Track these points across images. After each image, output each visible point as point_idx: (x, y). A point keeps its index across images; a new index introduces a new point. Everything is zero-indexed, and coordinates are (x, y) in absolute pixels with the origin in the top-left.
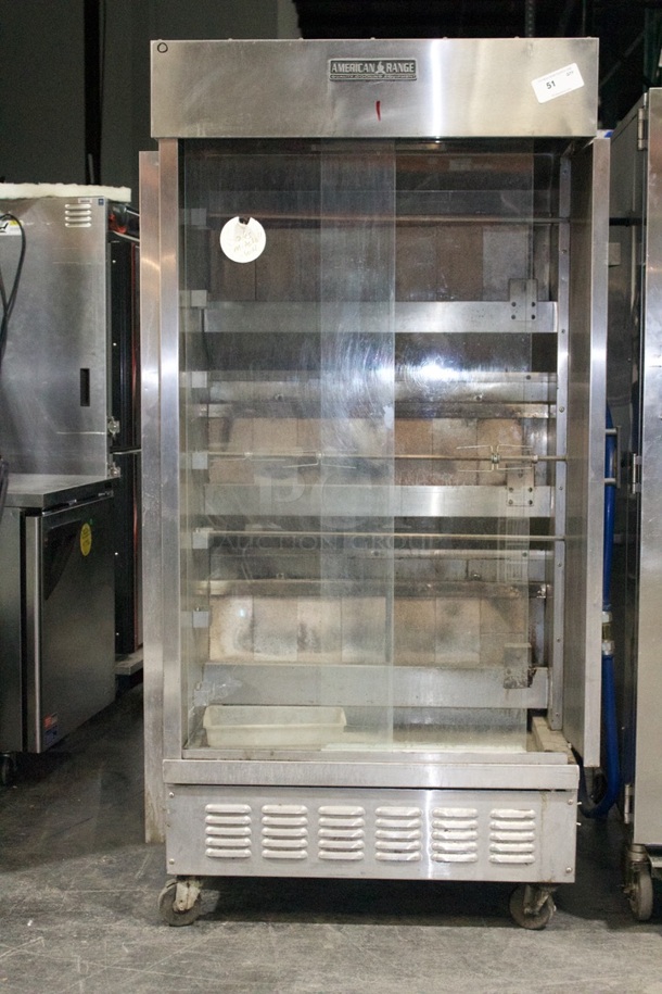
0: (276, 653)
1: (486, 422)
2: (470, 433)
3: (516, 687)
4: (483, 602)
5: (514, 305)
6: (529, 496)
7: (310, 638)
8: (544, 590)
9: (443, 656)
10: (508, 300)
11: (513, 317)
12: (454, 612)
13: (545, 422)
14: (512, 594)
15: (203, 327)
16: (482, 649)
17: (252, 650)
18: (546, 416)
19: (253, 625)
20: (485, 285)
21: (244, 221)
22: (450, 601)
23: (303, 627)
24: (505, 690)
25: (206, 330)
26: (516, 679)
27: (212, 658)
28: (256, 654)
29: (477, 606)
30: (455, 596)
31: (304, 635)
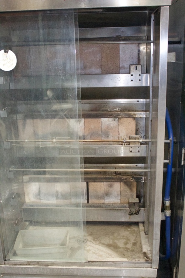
0: (48, 200)
1: (122, 119)
2: (116, 123)
3: (133, 215)
4: (121, 183)
5: (132, 75)
6: (138, 149)
7: (60, 196)
8: (143, 179)
9: (107, 201)
10: (130, 73)
11: (132, 80)
12: (111, 186)
13: (144, 119)
14: (132, 181)
15: (10, 87)
16: (121, 198)
17: (40, 199)
18: (145, 117)
19: (39, 191)
20: (121, 66)
21: (6, 52)
22: (109, 183)
23: (57, 192)
24: (129, 216)
25: (11, 88)
26: (133, 212)
27: (26, 202)
28: (41, 200)
29: (119, 184)
30: (111, 181)
31: (58, 195)
